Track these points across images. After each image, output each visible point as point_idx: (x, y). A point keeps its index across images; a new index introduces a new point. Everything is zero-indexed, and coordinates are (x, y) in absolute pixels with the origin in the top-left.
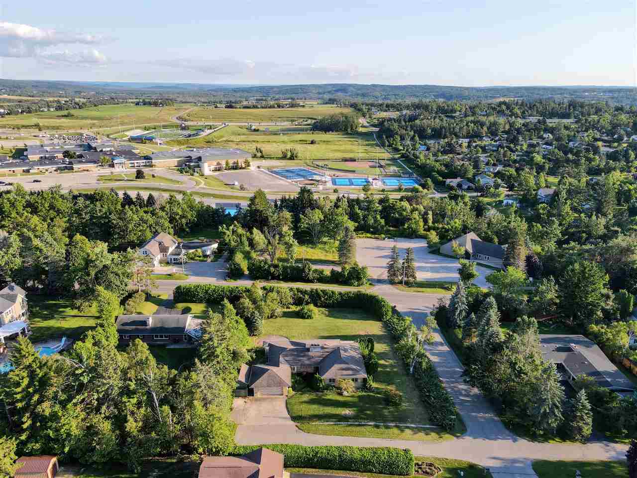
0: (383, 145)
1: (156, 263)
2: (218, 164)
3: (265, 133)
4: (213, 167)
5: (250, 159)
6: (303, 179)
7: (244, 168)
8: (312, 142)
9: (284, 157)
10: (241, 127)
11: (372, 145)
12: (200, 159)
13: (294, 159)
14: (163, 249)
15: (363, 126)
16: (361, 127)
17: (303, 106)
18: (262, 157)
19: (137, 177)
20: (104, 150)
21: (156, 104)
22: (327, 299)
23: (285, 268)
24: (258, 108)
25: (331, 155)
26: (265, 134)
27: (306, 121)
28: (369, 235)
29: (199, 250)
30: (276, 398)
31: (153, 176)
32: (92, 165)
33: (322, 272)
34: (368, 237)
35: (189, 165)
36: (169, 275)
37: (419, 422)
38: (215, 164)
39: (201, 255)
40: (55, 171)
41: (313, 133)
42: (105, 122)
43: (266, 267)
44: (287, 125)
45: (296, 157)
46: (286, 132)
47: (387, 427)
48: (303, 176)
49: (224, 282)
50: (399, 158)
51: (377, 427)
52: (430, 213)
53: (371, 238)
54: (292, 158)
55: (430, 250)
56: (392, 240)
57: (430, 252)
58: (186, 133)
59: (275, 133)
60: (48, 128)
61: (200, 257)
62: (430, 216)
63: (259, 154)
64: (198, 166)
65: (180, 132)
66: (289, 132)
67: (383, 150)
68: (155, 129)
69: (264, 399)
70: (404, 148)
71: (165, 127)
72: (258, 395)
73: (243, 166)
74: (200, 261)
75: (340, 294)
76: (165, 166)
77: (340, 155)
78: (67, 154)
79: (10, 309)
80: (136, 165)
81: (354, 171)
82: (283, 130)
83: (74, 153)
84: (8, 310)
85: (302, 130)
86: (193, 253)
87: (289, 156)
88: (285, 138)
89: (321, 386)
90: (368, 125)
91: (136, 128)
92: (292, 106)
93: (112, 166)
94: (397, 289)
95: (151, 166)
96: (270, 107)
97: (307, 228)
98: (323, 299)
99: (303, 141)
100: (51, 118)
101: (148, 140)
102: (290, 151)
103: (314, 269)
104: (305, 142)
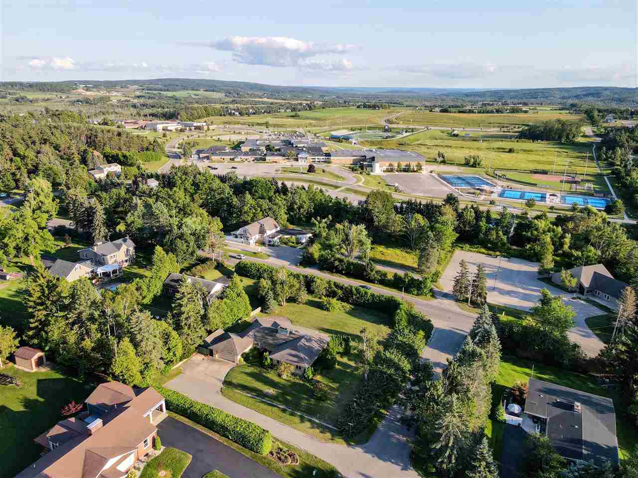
0: (599, 158)
1: (252, 241)
2: (391, 165)
3: (464, 138)
4: (385, 168)
5: (423, 163)
6: (469, 187)
7: (414, 171)
8: (511, 151)
9: (467, 164)
10: (443, 132)
11: (583, 158)
12: (373, 159)
13: (475, 167)
14: (262, 231)
15: (585, 136)
16: (582, 136)
17: (526, 112)
18: (444, 162)
19: (309, 171)
20: (298, 146)
21: (374, 107)
22: (358, 298)
23: (349, 264)
24: (475, 113)
25: (523, 166)
26: (464, 140)
27: (519, 128)
28: (483, 250)
29: (294, 237)
30: (228, 363)
31: (324, 171)
32: (280, 158)
33: (385, 275)
34: (480, 252)
35: (362, 164)
36: (255, 253)
37: (325, 421)
38: (387, 164)
39: (295, 241)
40: (254, 160)
41: (517, 141)
42: (321, 122)
43: (333, 259)
44: (494, 131)
45: (479, 164)
46: (486, 139)
47: (292, 414)
48: (471, 184)
49: (294, 267)
50: (607, 175)
51: (284, 411)
52: (568, 236)
53: (483, 253)
54: (474, 166)
55: (541, 276)
56: (507, 259)
57: (539, 279)
58: (386, 134)
59: (475, 140)
60: (275, 126)
61: (293, 243)
62: (568, 240)
63: (441, 159)
64: (371, 166)
65: (381, 133)
66: (490, 139)
67: (594, 165)
68: (361, 130)
69: (219, 361)
70: (621, 163)
71: (370, 128)
72: (217, 356)
73: (415, 169)
74: (292, 246)
75: (373, 295)
76: (340, 162)
77: (532, 167)
78: (269, 148)
79: (115, 254)
80: (317, 160)
81: (535, 185)
82: (485, 137)
83: (273, 147)
84: (112, 255)
85: (506, 137)
86: (287, 238)
87: (472, 163)
88: (484, 145)
89: (266, 364)
90: (592, 134)
91: (343, 128)
92: (513, 111)
93: (297, 160)
94: (459, 306)
95: (329, 162)
96: (488, 112)
97: (405, 232)
98: (354, 297)
99: (501, 149)
100: (282, 118)
101: (345, 139)
102: (474, 158)
103: (377, 270)
104: (503, 150)
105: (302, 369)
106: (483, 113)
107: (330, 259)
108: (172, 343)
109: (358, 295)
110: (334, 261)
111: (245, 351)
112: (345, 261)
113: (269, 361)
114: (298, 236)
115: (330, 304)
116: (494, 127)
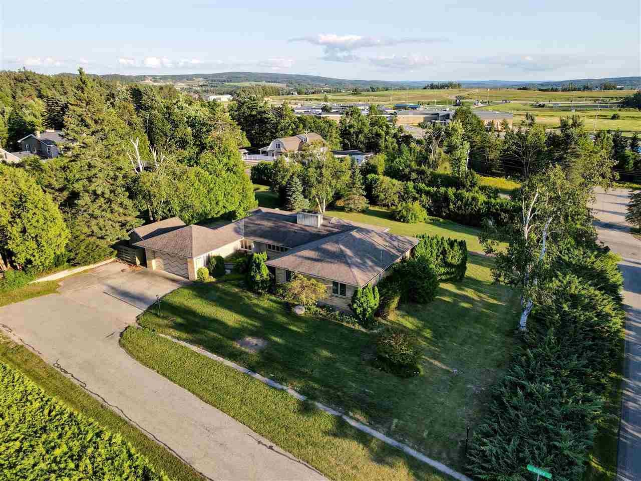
8: (614, 117)
10: (526, 104)
12: (447, 116)
22: (459, 208)
25: (636, 129)
26: (551, 110)
27: (617, 100)
42: (384, 98)
43: (407, 170)
44: (589, 103)
46: (579, 109)
47: (305, 411)
59: (566, 110)
60: (334, 100)
68: (429, 104)
71: (438, 103)
73: (500, 128)
78: (325, 109)
82: (577, 107)
83: (330, 108)
89: (258, 278)
94: (638, 239)
97: (515, 152)
98: (452, 206)
99: (602, 116)
101: (412, 108)
102: (573, 119)
103: (482, 184)
104: (605, 117)
105: (349, 294)
106: (569, 90)
107: (403, 170)
108: (32, 218)
109: (459, 203)
110: (410, 173)
111: (214, 253)
112: (429, 173)
113: (265, 272)
114: (353, 156)
115: (408, 210)
116: (586, 100)
